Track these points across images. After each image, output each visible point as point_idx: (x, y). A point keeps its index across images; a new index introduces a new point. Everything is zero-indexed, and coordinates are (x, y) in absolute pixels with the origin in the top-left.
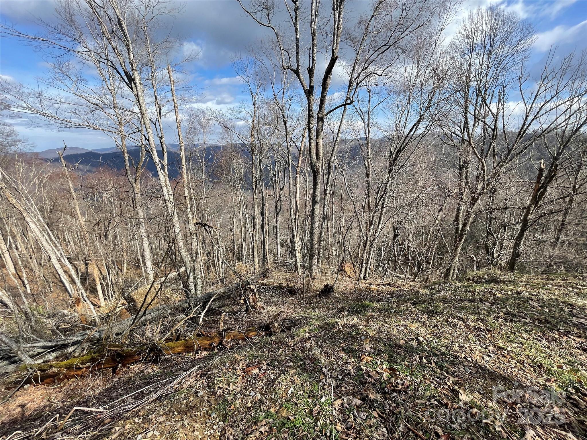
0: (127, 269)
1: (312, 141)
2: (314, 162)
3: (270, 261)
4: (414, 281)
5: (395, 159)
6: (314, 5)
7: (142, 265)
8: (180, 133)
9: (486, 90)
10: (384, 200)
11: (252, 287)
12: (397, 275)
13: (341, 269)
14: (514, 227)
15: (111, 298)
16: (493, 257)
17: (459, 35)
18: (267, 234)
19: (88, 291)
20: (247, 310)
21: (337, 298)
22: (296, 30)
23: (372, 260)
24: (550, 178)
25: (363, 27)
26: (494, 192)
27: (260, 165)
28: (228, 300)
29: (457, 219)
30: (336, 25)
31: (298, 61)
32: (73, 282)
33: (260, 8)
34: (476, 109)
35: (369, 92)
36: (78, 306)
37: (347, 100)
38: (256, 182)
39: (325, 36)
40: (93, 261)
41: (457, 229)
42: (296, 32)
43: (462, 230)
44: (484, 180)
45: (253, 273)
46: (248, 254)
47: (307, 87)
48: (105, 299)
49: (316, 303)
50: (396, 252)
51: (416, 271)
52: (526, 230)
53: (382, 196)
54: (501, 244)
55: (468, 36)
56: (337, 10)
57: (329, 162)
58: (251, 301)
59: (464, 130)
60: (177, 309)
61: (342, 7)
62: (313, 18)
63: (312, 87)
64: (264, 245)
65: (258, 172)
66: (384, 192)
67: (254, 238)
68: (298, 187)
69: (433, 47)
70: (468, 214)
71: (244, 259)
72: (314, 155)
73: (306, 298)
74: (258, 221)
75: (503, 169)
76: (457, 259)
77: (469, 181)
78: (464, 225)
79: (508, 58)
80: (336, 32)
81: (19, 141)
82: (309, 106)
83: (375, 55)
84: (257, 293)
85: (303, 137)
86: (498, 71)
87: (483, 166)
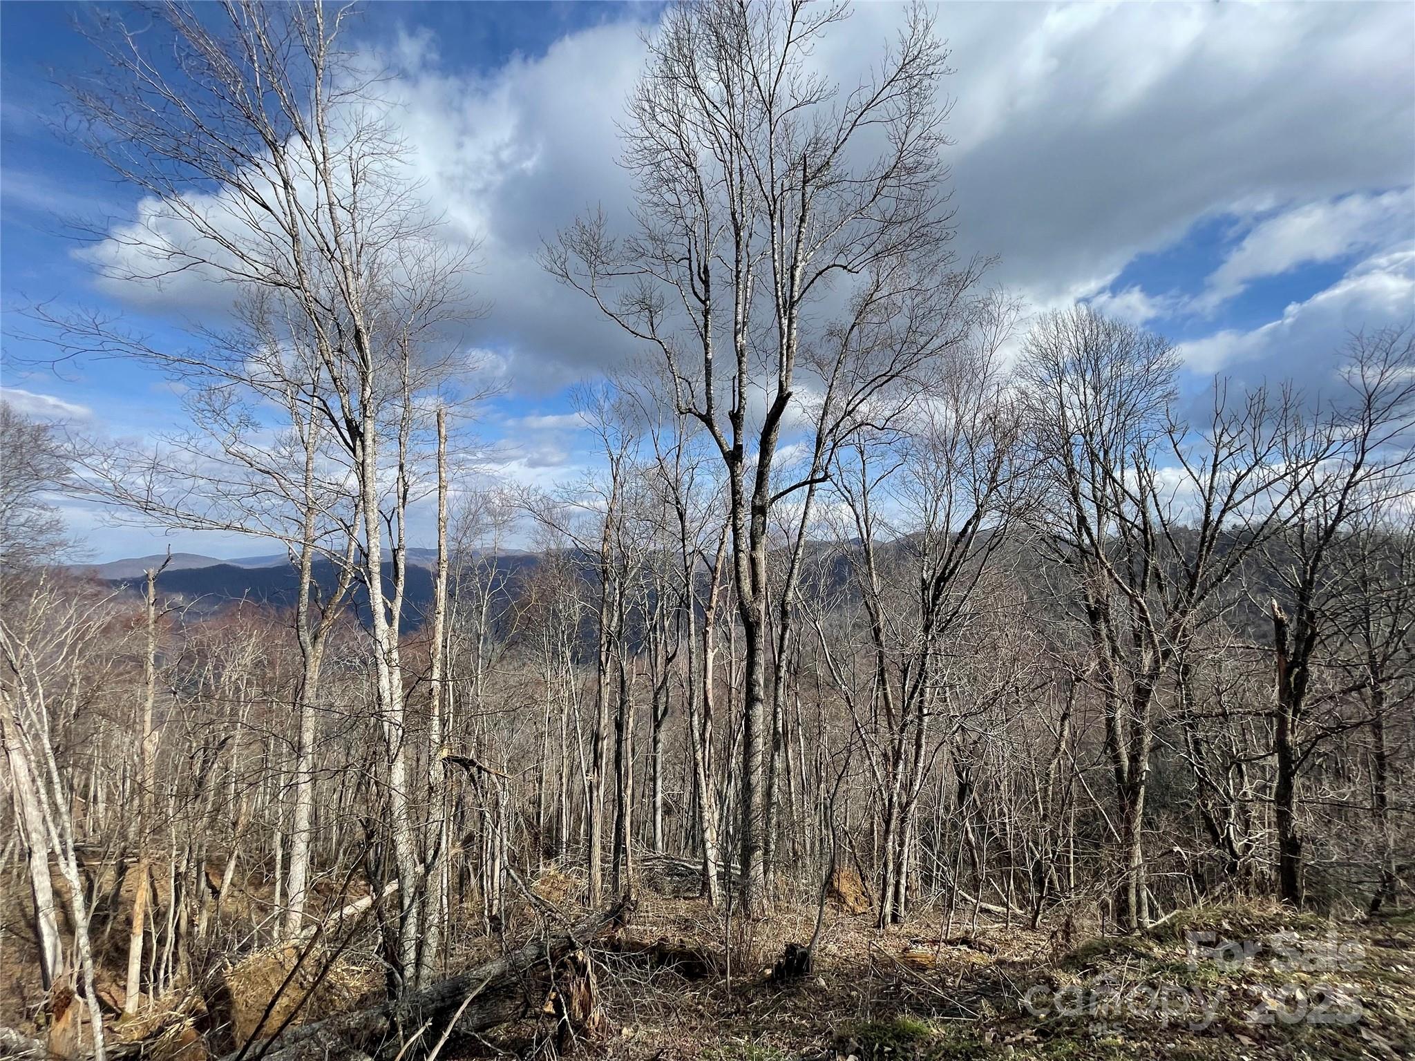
0: (232, 884)
1: (741, 555)
2: (747, 602)
3: (635, 862)
4: (1034, 926)
5: (936, 597)
6: (740, 306)
7: (278, 875)
8: (442, 541)
9: (1106, 453)
10: (922, 695)
11: (580, 955)
12: (984, 905)
13: (830, 890)
14: (1262, 762)
15: (161, 991)
16: (1233, 853)
17: (1027, 355)
18: (630, 782)
19: (100, 960)
20: (561, 1039)
21: (822, 990)
22: (706, 346)
23: (912, 860)
24: (1307, 642)
25: (836, 341)
26: (1185, 673)
27: (620, 604)
28: (508, 1002)
29: (1111, 743)
30: (785, 341)
31: (709, 399)
32: (67, 928)
33: (637, 308)
34: (1094, 487)
35: (862, 453)
36: (58, 1019)
37: (814, 471)
38: (609, 643)
39: (763, 357)
40: (145, 861)
41: (1119, 772)
42: (706, 349)
43: (1130, 772)
44: (1153, 642)
45: (584, 899)
46: (574, 839)
47: (730, 447)
48: (144, 989)
49: (764, 1011)
50: (971, 835)
51: (1034, 894)
52: (1293, 773)
53: (915, 687)
54: (1243, 810)
55: (1045, 356)
56: (785, 315)
57: (784, 601)
58: (576, 1004)
59: (1080, 531)
60: (353, 1037)
61: (795, 312)
62: (739, 326)
63: (738, 448)
64: (621, 816)
65: (616, 619)
66: (920, 675)
67: (595, 794)
68: (711, 656)
69: (981, 376)
70: (1137, 732)
71: (564, 856)
72: (747, 586)
73: (733, 989)
74: (607, 745)
75: (1190, 619)
76: (1138, 859)
77: (1118, 644)
78: (1134, 759)
79: (1134, 394)
80: (785, 352)
81: (62, 544)
82: (733, 483)
83: (868, 390)
84: (593, 979)
85: (722, 543)
86: (1122, 418)
87: (1142, 610)
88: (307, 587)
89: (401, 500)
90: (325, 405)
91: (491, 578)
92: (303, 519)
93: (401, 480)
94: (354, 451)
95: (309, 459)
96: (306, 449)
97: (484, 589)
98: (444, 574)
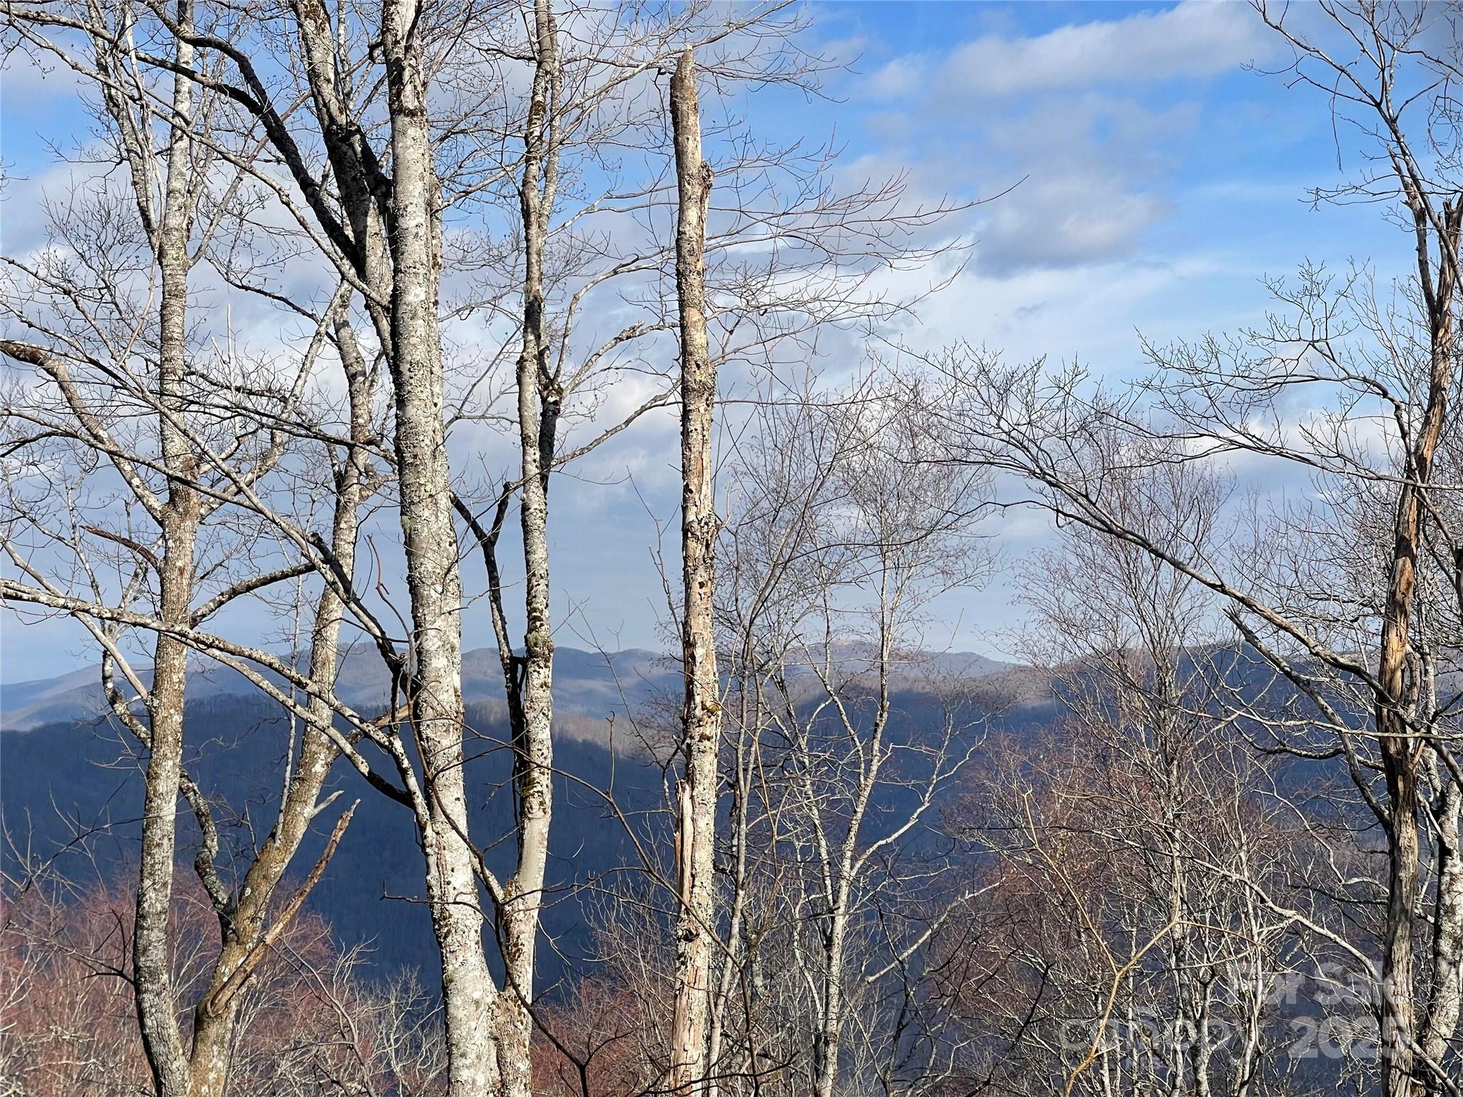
8: (696, 625)
88: (168, 810)
89: (534, 454)
90: (249, 75)
91: (868, 784)
92: (149, 534)
93: (532, 367)
94: (356, 254)
95: (170, 294)
96: (161, 255)
97: (838, 833)
98: (707, 765)
